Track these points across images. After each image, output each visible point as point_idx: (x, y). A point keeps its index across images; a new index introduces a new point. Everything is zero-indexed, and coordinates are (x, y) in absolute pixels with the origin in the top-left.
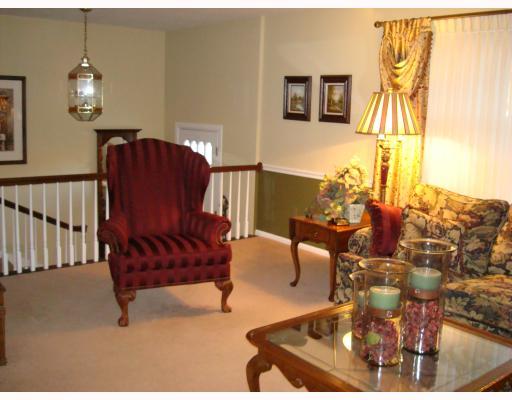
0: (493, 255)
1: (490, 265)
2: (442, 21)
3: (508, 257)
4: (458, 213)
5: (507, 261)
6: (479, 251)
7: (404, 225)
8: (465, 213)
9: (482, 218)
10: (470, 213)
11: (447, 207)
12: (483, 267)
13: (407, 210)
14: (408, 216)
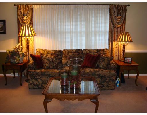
0: (63, 63)
1: (62, 65)
2: (36, 6)
3: (67, 62)
4: (51, 55)
5: (67, 63)
6: (59, 62)
7: (43, 59)
8: (53, 54)
9: (58, 54)
10: (54, 54)
11: (48, 53)
12: (61, 66)
13: (42, 55)
14: (43, 57)
